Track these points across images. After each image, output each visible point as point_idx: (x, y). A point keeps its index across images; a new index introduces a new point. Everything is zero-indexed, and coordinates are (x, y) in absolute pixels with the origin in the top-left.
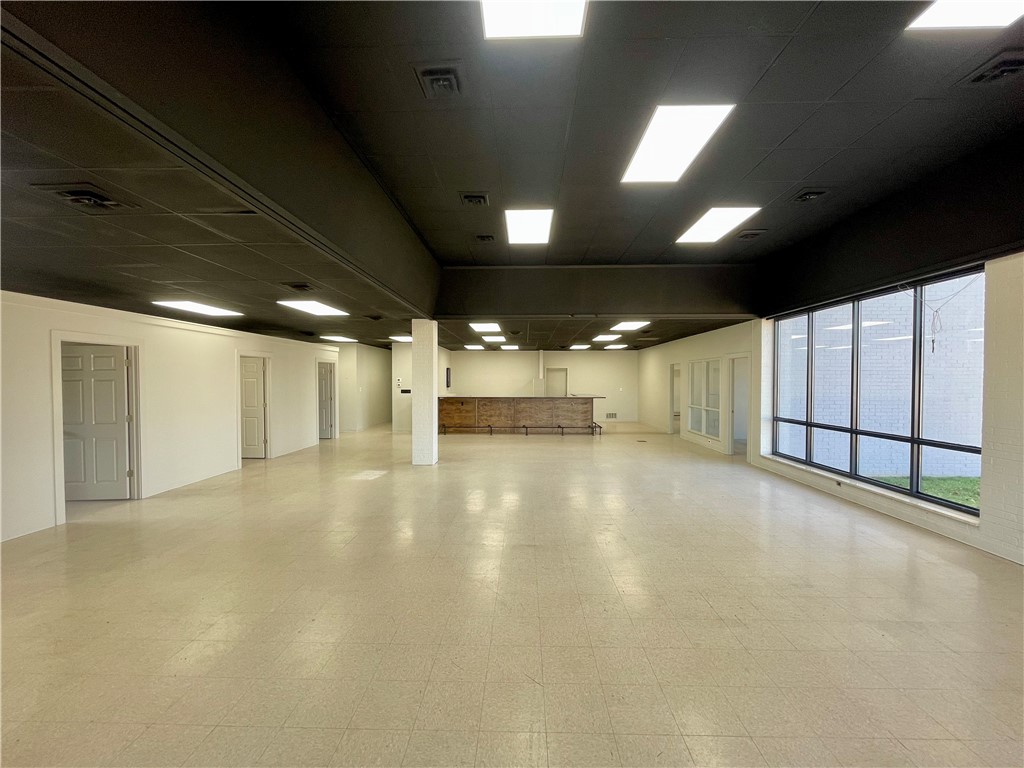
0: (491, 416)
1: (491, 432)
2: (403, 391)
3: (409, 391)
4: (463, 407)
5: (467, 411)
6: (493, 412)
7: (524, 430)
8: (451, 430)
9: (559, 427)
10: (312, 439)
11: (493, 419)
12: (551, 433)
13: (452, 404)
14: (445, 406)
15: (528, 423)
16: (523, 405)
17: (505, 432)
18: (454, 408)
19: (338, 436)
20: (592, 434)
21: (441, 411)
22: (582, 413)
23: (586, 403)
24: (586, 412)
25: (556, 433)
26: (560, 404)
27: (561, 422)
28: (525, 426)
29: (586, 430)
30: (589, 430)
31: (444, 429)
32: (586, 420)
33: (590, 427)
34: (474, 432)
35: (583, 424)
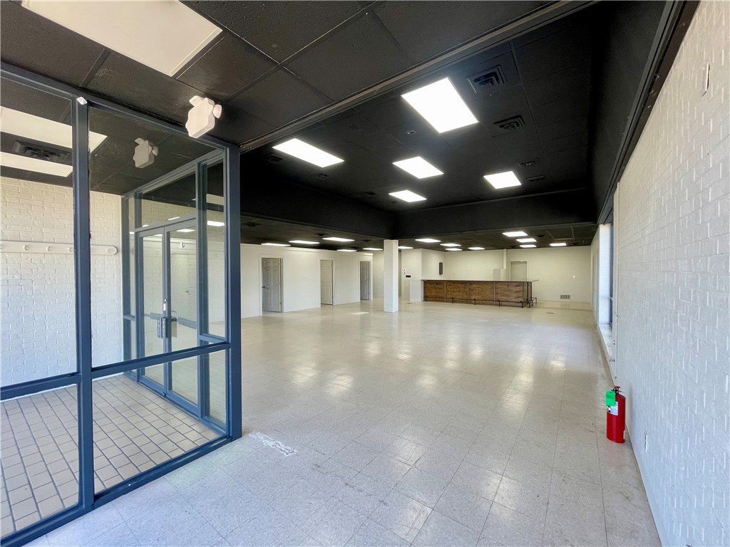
0: (454, 292)
1: (453, 302)
2: (407, 276)
3: (410, 276)
4: (437, 286)
5: (440, 289)
6: (455, 290)
7: (473, 302)
8: (431, 299)
9: (499, 301)
10: (357, 299)
11: (455, 294)
12: (493, 305)
13: (431, 284)
14: (428, 285)
15: (477, 297)
16: (474, 286)
17: (462, 302)
18: (432, 286)
19: (372, 298)
20: (522, 307)
21: (425, 288)
22: (516, 292)
23: (518, 286)
24: (518, 292)
25: (496, 305)
26: (499, 286)
27: (500, 297)
28: (475, 299)
29: (518, 305)
30: (520, 304)
31: (426, 298)
32: (518, 297)
33: (521, 302)
34: (443, 301)
35: (516, 300)
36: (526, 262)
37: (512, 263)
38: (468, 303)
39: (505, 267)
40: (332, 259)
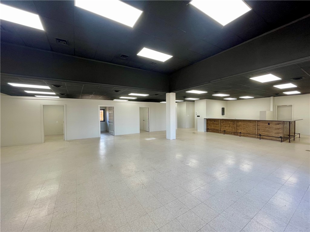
0: (225, 127)
1: (224, 133)
2: (198, 116)
4: (215, 123)
5: (216, 124)
6: (226, 125)
7: (239, 134)
8: (211, 131)
9: (260, 135)
11: (227, 128)
12: (255, 137)
13: (211, 121)
14: (209, 122)
15: (242, 131)
16: (240, 123)
17: (231, 134)
18: (212, 123)
20: (282, 141)
21: (207, 123)
22: (276, 129)
23: (278, 124)
24: (279, 129)
25: (257, 138)
26: (261, 124)
27: (261, 132)
28: (240, 133)
29: (278, 139)
30: (280, 139)
31: (208, 130)
32: (278, 133)
33: (281, 137)
34: (218, 132)
35: (277, 135)
36: (291, 106)
37: (278, 107)
38: (235, 135)
39: (272, 110)
40: (148, 107)
